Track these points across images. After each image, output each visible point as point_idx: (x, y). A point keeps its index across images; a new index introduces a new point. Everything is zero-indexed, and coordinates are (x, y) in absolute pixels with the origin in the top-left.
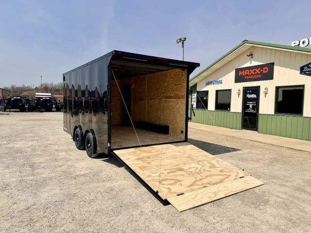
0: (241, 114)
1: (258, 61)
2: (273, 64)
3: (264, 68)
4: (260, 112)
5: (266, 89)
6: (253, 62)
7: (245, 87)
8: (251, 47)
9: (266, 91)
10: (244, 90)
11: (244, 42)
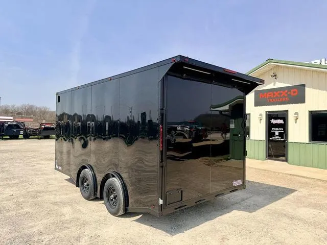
0: (265, 142)
1: (284, 83)
2: (304, 86)
3: (292, 91)
4: (290, 140)
5: (296, 113)
6: (277, 83)
7: (269, 112)
8: (274, 67)
9: (297, 115)
10: (266, 114)
11: (268, 61)
